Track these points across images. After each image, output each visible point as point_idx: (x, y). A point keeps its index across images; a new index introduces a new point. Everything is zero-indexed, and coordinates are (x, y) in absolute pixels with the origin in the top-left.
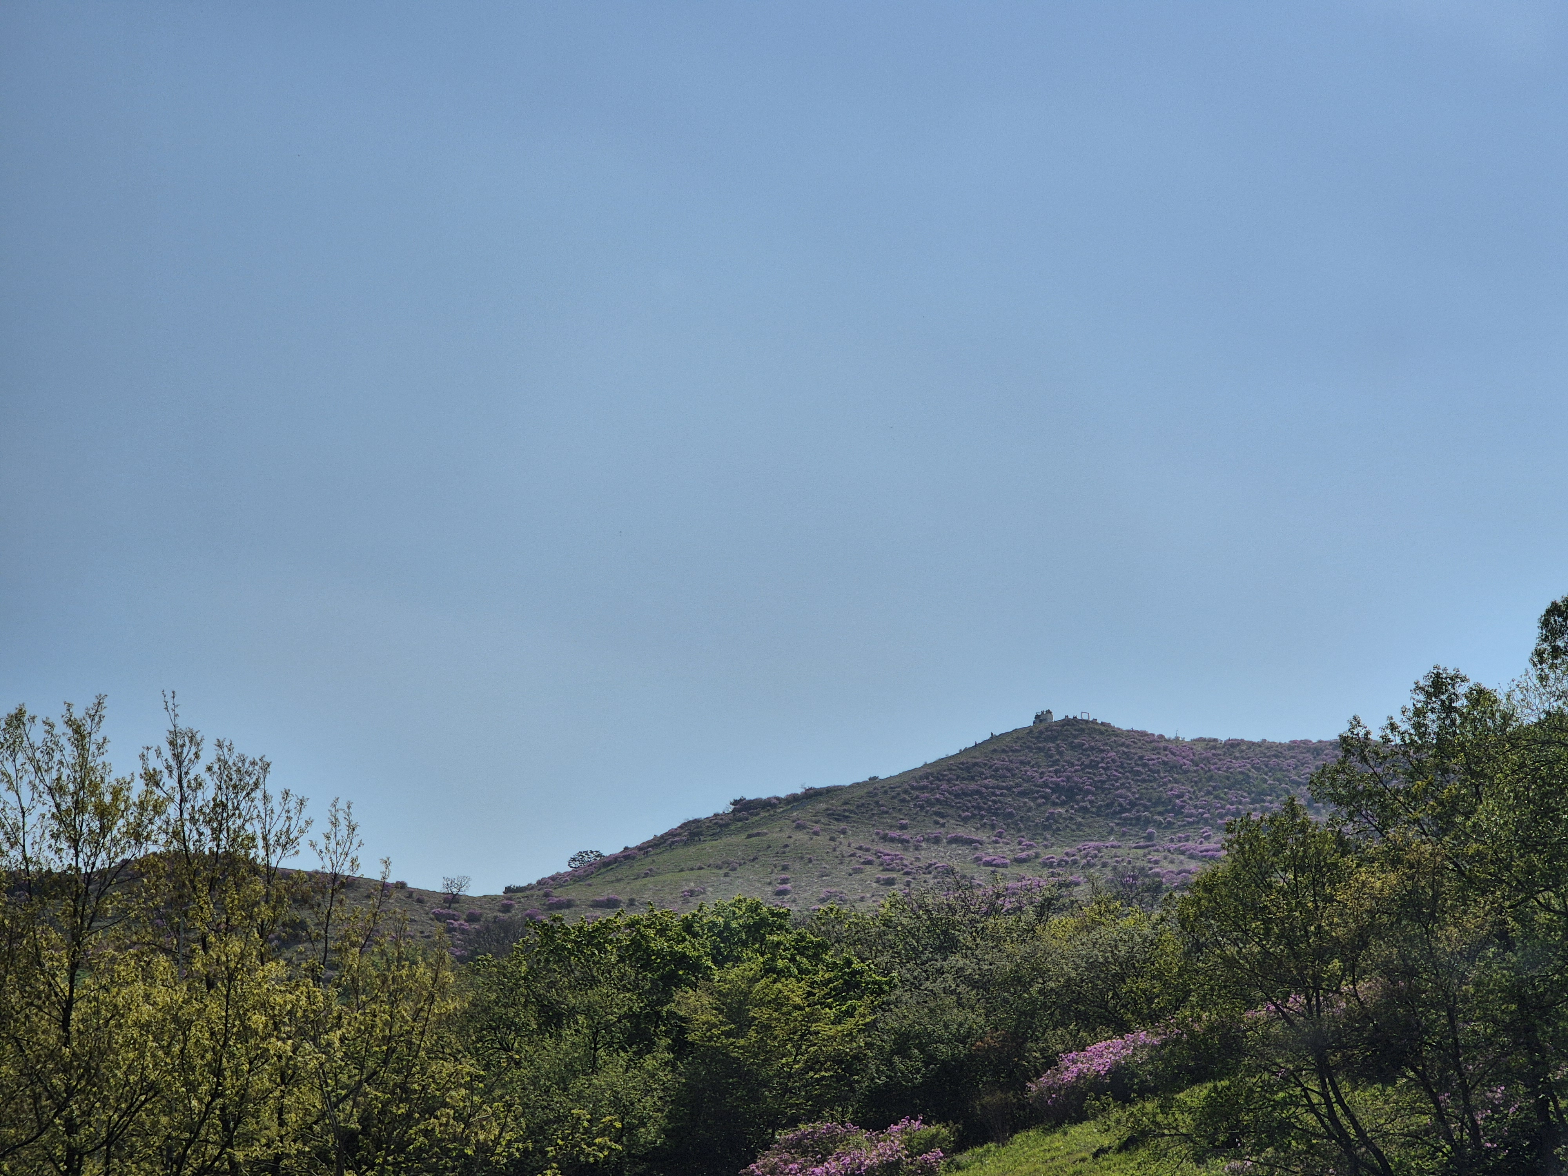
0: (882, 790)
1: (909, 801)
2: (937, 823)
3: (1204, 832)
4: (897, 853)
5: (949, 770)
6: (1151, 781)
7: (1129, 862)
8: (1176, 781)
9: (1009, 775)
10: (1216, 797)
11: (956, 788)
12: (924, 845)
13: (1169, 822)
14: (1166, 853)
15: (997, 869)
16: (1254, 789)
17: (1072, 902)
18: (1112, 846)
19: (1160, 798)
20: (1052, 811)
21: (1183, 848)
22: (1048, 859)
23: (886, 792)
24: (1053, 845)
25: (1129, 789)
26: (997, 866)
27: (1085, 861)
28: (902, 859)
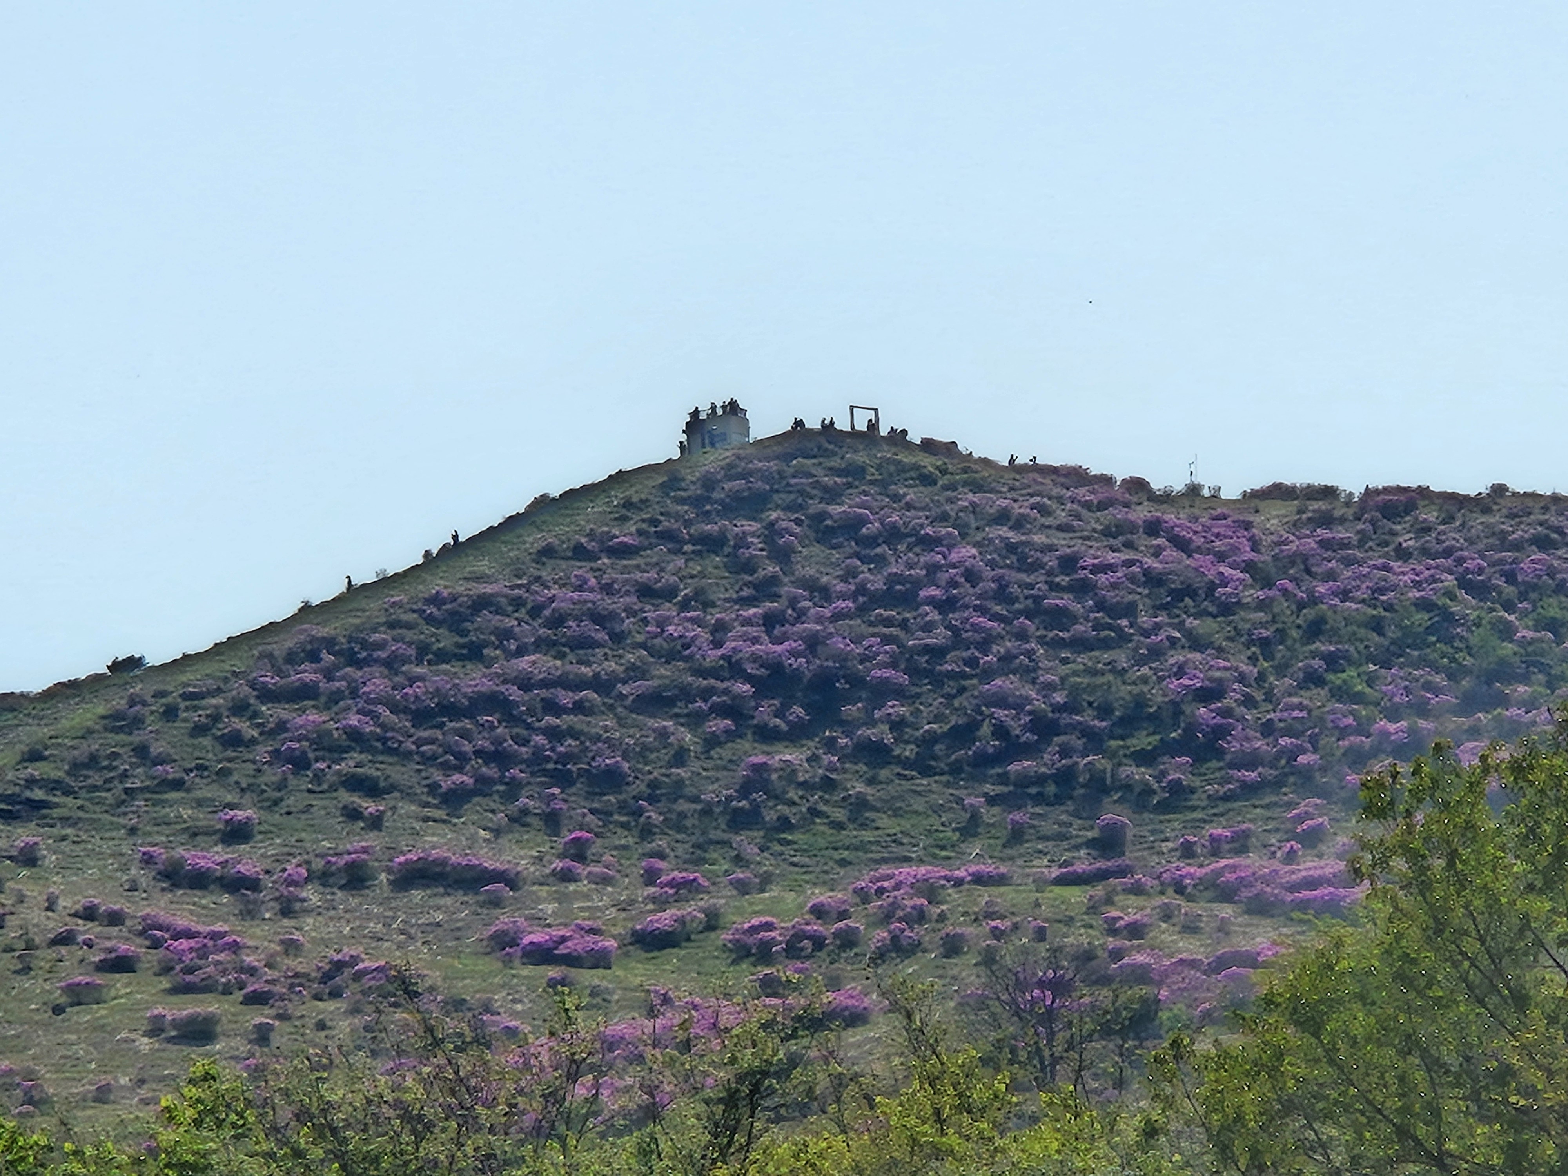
0: (158, 706)
1: (253, 741)
2: (353, 814)
3: (1300, 819)
4: (219, 927)
5: (392, 625)
6: (1105, 645)
7: (1040, 935)
8: (1196, 643)
9: (602, 636)
10: (1342, 694)
11: (418, 689)
12: (311, 894)
13: (1176, 788)
14: (1170, 898)
15: (574, 973)
16: (1468, 661)
17: (839, 1083)
18: (979, 879)
19: (1140, 702)
20: (761, 759)
21: (1230, 877)
22: (754, 930)
23: (170, 713)
24: (766, 881)
25: (1029, 673)
26: (571, 961)
27: (883, 934)
28: (235, 948)
